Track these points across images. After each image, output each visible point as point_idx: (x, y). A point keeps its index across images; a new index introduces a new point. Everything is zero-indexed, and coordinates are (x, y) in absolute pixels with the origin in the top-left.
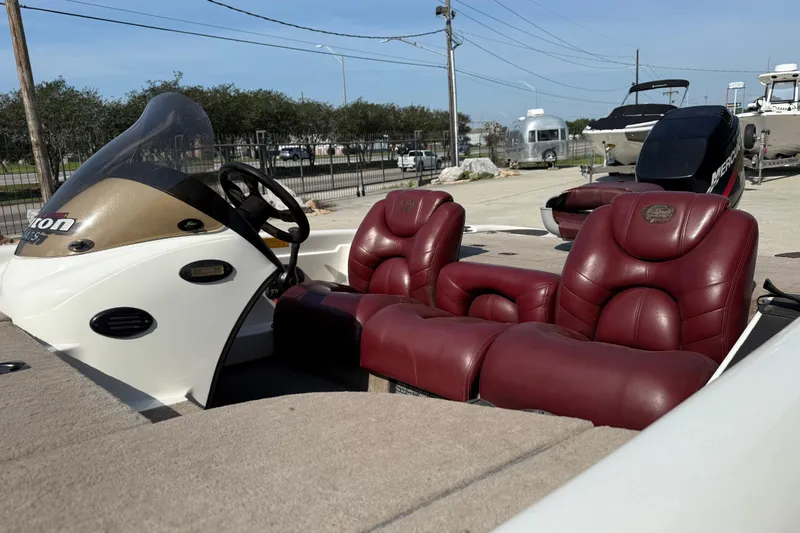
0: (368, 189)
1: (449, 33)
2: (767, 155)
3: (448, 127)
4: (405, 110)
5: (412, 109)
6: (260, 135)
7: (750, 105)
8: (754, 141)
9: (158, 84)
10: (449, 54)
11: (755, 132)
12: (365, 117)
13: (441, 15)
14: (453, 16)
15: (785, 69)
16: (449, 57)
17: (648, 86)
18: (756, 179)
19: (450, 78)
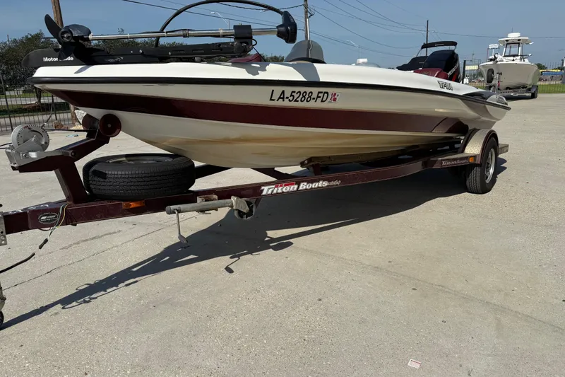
1: (306, 7)
2: (501, 88)
7: (490, 57)
8: (492, 79)
10: (306, 21)
11: (493, 73)
15: (514, 36)
16: (306, 23)
17: (432, 45)
19: (306, 37)
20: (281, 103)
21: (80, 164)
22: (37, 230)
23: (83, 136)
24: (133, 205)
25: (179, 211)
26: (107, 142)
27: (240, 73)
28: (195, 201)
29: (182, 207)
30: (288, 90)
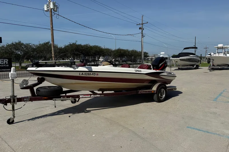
1: (142, 33)
3: (141, 55)
4: (131, 51)
5: (133, 51)
7: (208, 54)
8: (210, 62)
9: (71, 43)
10: (142, 38)
11: (210, 59)
12: (121, 52)
13: (140, 29)
14: (143, 29)
15: (220, 45)
17: (188, 48)
19: (142, 44)
20: (82, 76)
21: (35, 88)
22: (23, 102)
23: (37, 82)
24: (45, 98)
25: (55, 100)
26: (42, 83)
27: (72, 69)
28: (61, 98)
29: (56, 99)
30: (84, 73)
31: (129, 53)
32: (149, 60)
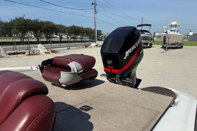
0: (70, 48)
1: (95, 9)
2: (169, 44)
3: (94, 33)
6: (39, 32)
7: (165, 31)
8: (166, 40)
9: (18, 18)
11: (166, 38)
12: (75, 29)
13: (93, 5)
14: (96, 5)
15: (174, 23)
16: (95, 15)
17: (141, 26)
18: (166, 50)
19: (95, 21)
31: (84, 30)
32: (103, 37)
